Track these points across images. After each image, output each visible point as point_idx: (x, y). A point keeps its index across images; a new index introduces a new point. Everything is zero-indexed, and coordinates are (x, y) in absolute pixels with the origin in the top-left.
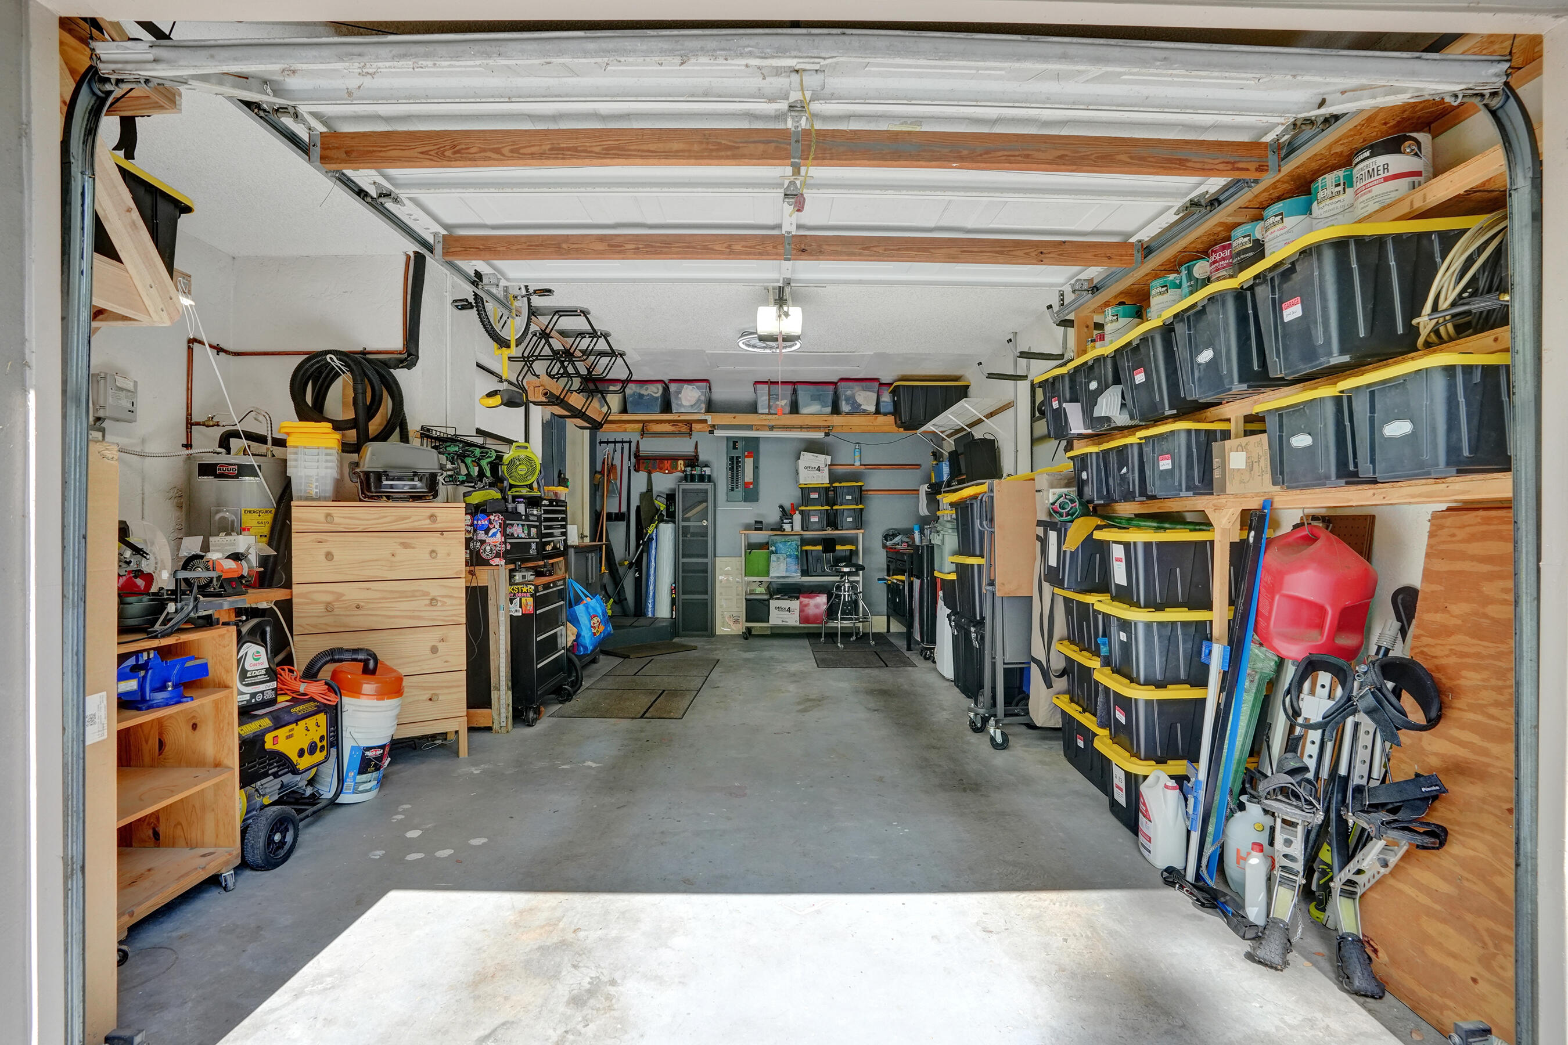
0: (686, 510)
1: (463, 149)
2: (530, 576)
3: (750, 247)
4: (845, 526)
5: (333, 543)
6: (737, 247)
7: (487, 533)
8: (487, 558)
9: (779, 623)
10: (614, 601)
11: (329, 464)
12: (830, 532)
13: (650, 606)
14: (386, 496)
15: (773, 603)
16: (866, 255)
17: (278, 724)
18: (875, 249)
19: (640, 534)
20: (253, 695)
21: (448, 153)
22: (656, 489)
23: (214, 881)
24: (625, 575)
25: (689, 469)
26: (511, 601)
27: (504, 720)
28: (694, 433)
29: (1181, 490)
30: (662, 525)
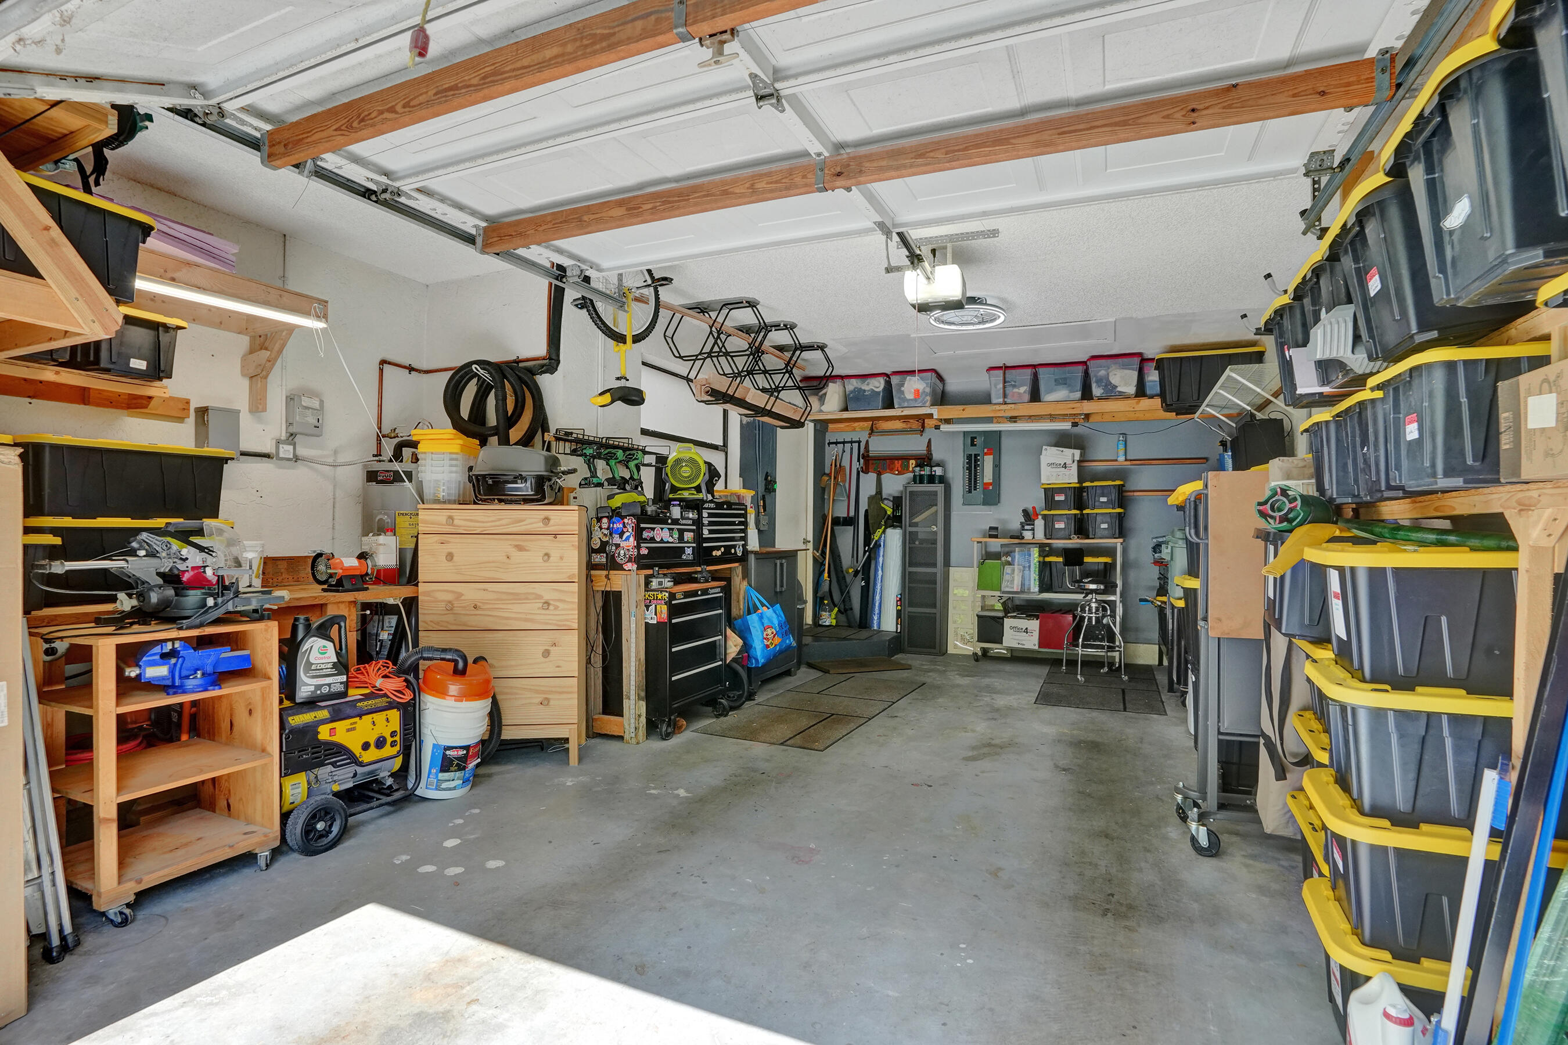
0: (912, 515)
1: (366, 116)
2: (667, 583)
3: (776, 182)
4: (1099, 533)
5: (455, 545)
6: (761, 185)
7: (621, 537)
8: (622, 562)
9: (1014, 645)
10: (839, 611)
11: (454, 469)
12: (1075, 542)
13: (876, 618)
14: (498, 499)
15: (1008, 623)
16: (922, 165)
17: (337, 715)
18: (932, 154)
19: (868, 540)
20: (319, 687)
21: (355, 124)
22: (886, 492)
23: (247, 859)
24: (852, 582)
25: (918, 469)
26: (647, 607)
27: (633, 730)
28: (927, 429)
29: (1434, 475)
30: (889, 531)
